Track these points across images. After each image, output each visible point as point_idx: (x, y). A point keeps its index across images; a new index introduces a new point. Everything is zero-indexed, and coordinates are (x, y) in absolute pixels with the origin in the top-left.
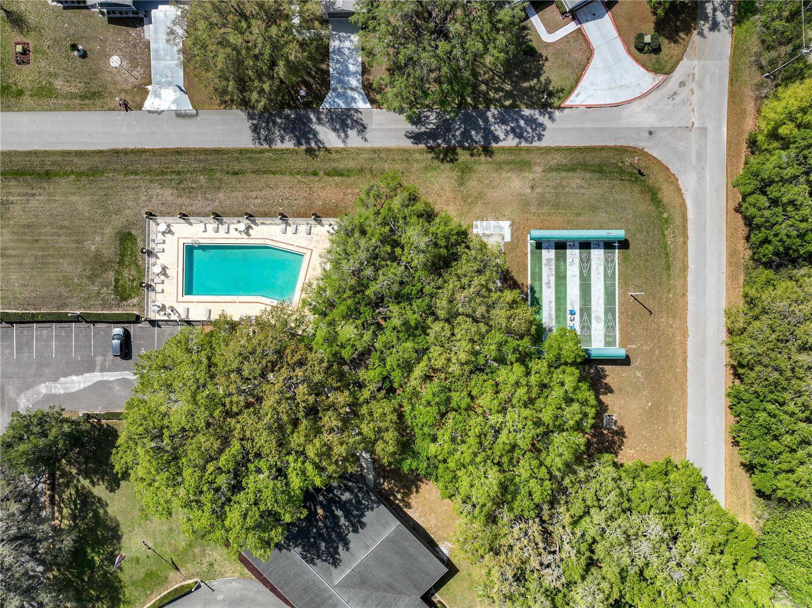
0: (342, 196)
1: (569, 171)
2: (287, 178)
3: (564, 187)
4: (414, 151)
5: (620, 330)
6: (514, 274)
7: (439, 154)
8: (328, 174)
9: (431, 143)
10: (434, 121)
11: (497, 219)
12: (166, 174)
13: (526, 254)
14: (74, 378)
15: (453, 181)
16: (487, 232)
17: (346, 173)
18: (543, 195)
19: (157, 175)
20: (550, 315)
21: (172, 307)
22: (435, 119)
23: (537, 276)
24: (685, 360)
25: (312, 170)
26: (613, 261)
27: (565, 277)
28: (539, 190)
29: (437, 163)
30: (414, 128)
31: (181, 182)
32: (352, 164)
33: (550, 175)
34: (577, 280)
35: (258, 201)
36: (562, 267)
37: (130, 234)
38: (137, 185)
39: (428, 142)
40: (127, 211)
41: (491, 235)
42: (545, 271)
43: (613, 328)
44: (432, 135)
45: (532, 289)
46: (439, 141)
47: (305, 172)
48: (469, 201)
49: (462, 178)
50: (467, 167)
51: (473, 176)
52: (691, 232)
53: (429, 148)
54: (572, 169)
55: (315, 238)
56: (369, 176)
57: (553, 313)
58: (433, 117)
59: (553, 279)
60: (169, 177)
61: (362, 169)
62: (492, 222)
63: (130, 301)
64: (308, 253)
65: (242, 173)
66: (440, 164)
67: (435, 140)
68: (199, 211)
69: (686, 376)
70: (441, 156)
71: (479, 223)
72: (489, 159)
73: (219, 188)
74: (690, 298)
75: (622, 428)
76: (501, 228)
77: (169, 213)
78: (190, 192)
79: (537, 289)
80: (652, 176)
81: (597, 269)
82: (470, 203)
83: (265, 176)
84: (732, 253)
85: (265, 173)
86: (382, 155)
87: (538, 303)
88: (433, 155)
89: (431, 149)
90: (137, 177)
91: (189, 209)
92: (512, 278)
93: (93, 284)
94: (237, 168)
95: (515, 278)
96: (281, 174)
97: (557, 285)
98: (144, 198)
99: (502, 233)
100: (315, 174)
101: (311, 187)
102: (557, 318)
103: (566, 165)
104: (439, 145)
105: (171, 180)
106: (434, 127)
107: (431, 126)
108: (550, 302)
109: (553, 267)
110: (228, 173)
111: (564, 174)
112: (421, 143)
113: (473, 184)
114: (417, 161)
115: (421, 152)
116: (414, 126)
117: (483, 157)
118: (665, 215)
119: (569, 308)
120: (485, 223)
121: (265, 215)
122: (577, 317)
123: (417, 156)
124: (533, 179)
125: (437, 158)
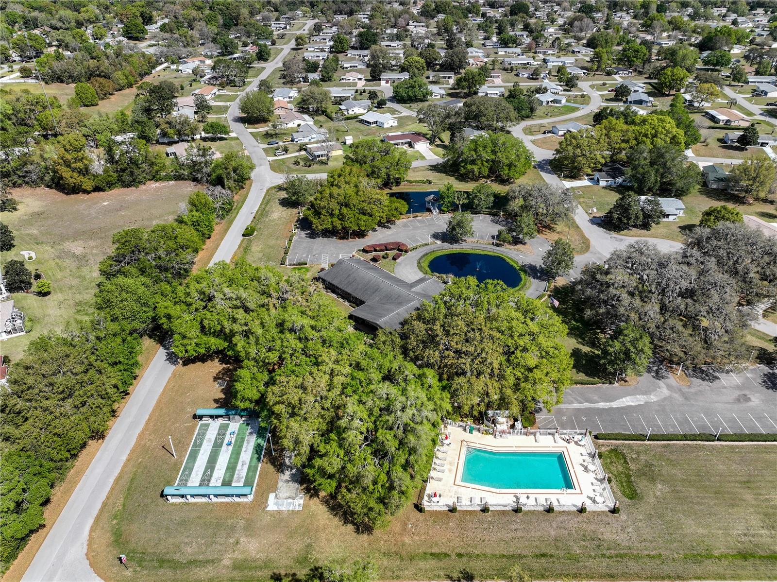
0: (430, 532)
1: (195, 561)
2: (488, 551)
3: (204, 544)
5: (194, 434)
8: (446, 555)
11: (279, 512)
12: (617, 556)
13: (257, 485)
14: (633, 404)
15: (317, 549)
16: (290, 501)
17: (428, 556)
18: (229, 536)
19: (626, 554)
20: (248, 443)
21: (569, 443)
23: (252, 469)
24: (149, 419)
25: (465, 559)
27: (228, 468)
28: (232, 540)
31: (599, 546)
32: (422, 564)
33: (216, 556)
34: (217, 466)
35: (514, 527)
36: (228, 475)
37: (631, 499)
38: (643, 544)
40: (641, 517)
41: (286, 499)
42: (244, 473)
43: (199, 435)
45: (259, 459)
47: (470, 557)
48: (303, 529)
49: (306, 551)
50: (300, 563)
51: (295, 554)
52: (98, 506)
54: (192, 563)
55: (452, 494)
56: (404, 553)
57: (245, 444)
59: (239, 467)
60: (613, 552)
61: (411, 560)
62: (284, 509)
63: (608, 449)
64: (458, 482)
65: (537, 556)
68: (569, 517)
69: (153, 410)
71: (297, 508)
72: (275, 571)
73: (556, 540)
74: (124, 458)
75: (214, 381)
76: (276, 504)
77: (599, 515)
78: (584, 536)
79: (255, 460)
80: (111, 557)
81: (197, 475)
82: (303, 526)
83: (512, 553)
85: (513, 556)
86: (389, 573)
87: (257, 451)
90: (646, 553)
91: (580, 519)
92: (275, 466)
93: (646, 460)
94: (543, 560)
95: (272, 467)
96: (495, 556)
97: (237, 463)
98: (630, 530)
99: (276, 500)
100: (460, 555)
101: (463, 541)
102: (243, 441)
103: (197, 566)
105: (609, 549)
108: (246, 451)
109: (235, 476)
110: (552, 556)
111: (201, 557)
113: (297, 546)
117: (283, 573)
118: (115, 522)
119: (231, 448)
120: (291, 508)
121: (503, 513)
122: (226, 441)
124: (234, 551)
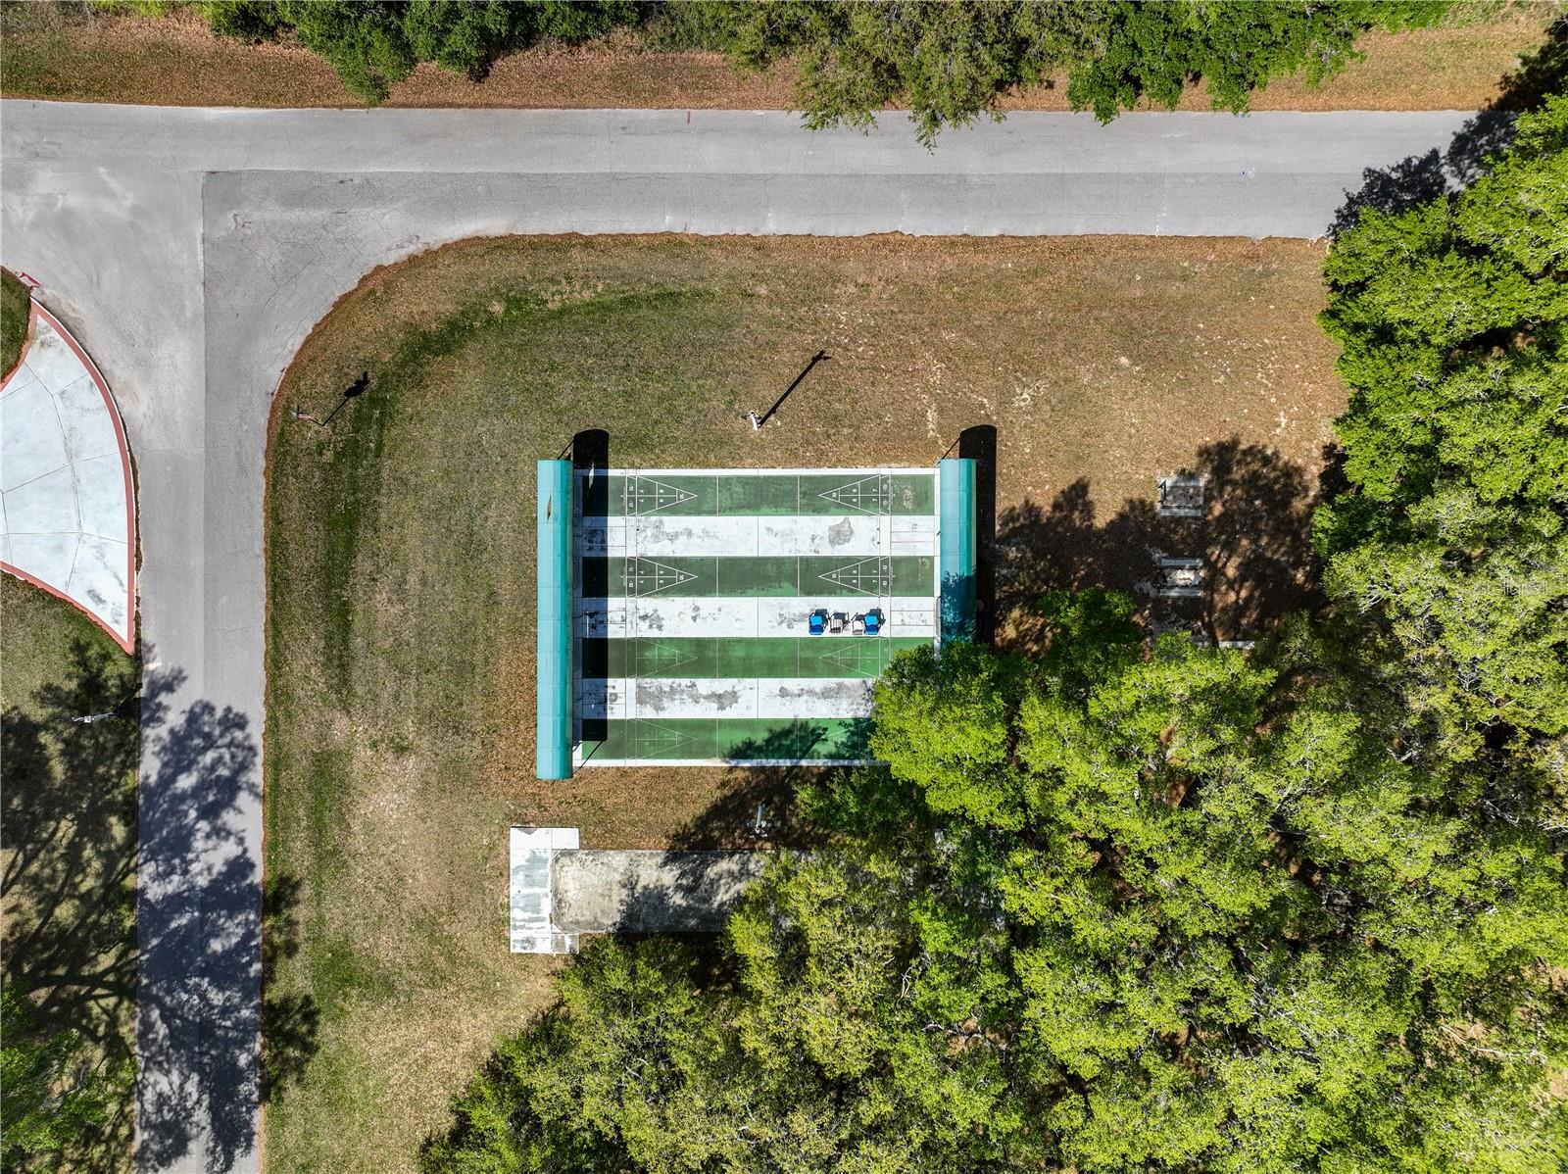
1: (347, 627)
3: (399, 644)
4: (274, 1145)
5: (875, 463)
6: (688, 814)
7: (287, 1060)
9: (249, 1088)
10: (175, 1077)
11: (504, 873)
13: (623, 773)
15: (377, 1015)
16: (547, 906)
18: (425, 717)
20: (826, 694)
22: (167, 1073)
23: (695, 736)
24: (976, 243)
26: (647, 485)
27: (700, 644)
28: (409, 728)
29: (314, 1068)
30: (199, 1146)
33: (360, 690)
34: (708, 603)
36: (668, 652)
39: (247, 1099)
41: (555, 892)
42: (679, 710)
44: (221, 1084)
45: (740, 753)
46: (243, 1060)
48: (441, 963)
49: (368, 983)
50: (331, 966)
51: (361, 944)
52: (555, 224)
53: (265, 1097)
54: (340, 616)
57: (818, 684)
58: (162, 1083)
59: (705, 685)
62: (513, 890)
66: (318, 1058)
67: (239, 1076)
69: (1031, 240)
70: (293, 1052)
71: (514, 935)
72: (306, 892)
74: (773, 225)
75: (1204, 453)
76: (535, 860)
79: (739, 738)
80: (368, 351)
81: (673, 537)
82: (451, 959)
84: (625, 89)
87: (786, 733)
88: (289, 1082)
89: (269, 1089)
92: (703, 822)
95: (700, 810)
97: (728, 672)
99: (550, 857)
102: (835, 672)
103: (329, 638)
104: (257, 1063)
106: (195, 1077)
107: (192, 1087)
108: (784, 693)
109: (666, 683)
111: (358, 642)
112: (248, 1124)
113: (387, 948)
114: (307, 1135)
115: (279, 1121)
116: (192, 1146)
117: (301, 913)
118: (498, 308)
119: (802, 631)
120: (516, 914)
122: (832, 604)
123: (292, 1136)
124: (374, 745)
125: (299, 1067)
